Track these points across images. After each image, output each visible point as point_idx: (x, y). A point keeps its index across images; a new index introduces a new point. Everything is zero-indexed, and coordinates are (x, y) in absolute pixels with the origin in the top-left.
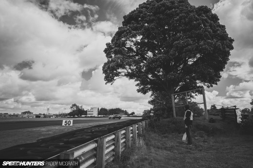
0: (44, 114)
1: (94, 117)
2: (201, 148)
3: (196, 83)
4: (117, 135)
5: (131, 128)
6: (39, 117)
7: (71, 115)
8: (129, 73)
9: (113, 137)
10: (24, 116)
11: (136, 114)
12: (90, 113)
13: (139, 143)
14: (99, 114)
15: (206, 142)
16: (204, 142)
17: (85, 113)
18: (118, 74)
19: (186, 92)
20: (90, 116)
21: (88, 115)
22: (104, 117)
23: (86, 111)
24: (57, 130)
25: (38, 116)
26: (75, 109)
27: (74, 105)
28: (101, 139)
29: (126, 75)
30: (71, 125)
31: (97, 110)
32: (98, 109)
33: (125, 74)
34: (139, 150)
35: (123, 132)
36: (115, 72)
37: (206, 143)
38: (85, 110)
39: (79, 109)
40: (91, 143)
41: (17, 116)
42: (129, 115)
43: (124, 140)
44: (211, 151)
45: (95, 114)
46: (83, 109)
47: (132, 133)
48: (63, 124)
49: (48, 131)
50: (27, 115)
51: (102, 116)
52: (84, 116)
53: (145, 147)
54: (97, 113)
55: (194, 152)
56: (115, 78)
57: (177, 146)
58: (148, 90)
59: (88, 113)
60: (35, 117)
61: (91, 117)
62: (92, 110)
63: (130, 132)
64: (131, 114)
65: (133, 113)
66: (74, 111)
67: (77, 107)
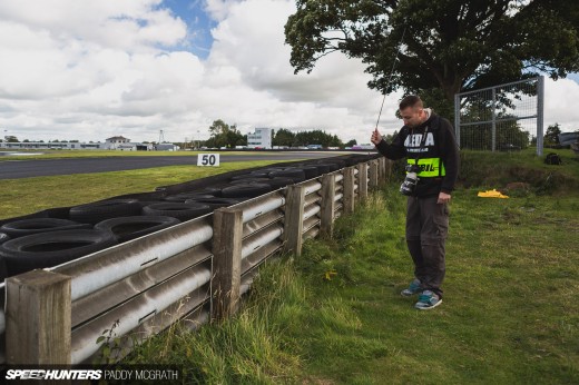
0: (153, 143)
1: (264, 150)
2: (517, 219)
3: (522, 66)
4: (326, 183)
5: (356, 171)
6: (145, 148)
7: (213, 144)
8: (349, 40)
9: (317, 187)
10: (112, 147)
11: (359, 144)
12: (254, 141)
13: (373, 204)
14: (274, 144)
15: (532, 206)
16: (527, 206)
17: (243, 140)
18: (321, 46)
19: (493, 88)
20: (253, 147)
21: (250, 146)
22: (285, 150)
23: (246, 136)
24: (188, 174)
25: (141, 147)
26: (221, 132)
27: (218, 123)
28: (293, 188)
29: (341, 47)
30: (217, 164)
31: (270, 135)
32: (273, 133)
33: (340, 44)
34: (373, 218)
35: (339, 178)
36: (315, 39)
37: (533, 209)
38: (243, 134)
39: (230, 132)
40: (271, 196)
41: (98, 146)
42: (342, 147)
43: (339, 196)
44: (544, 227)
45: (266, 143)
46: (239, 132)
47: (356, 183)
48: (200, 162)
49: (170, 176)
50: (117, 144)
51: (281, 148)
52: (241, 147)
53: (386, 212)
54: (270, 141)
55: (502, 226)
56: (315, 56)
57: (461, 213)
58: (395, 84)
59: (249, 141)
60: (134, 148)
61: (257, 150)
62: (257, 135)
63: (354, 179)
64: (347, 145)
65: (353, 143)
66: (217, 136)
67: (225, 127)
